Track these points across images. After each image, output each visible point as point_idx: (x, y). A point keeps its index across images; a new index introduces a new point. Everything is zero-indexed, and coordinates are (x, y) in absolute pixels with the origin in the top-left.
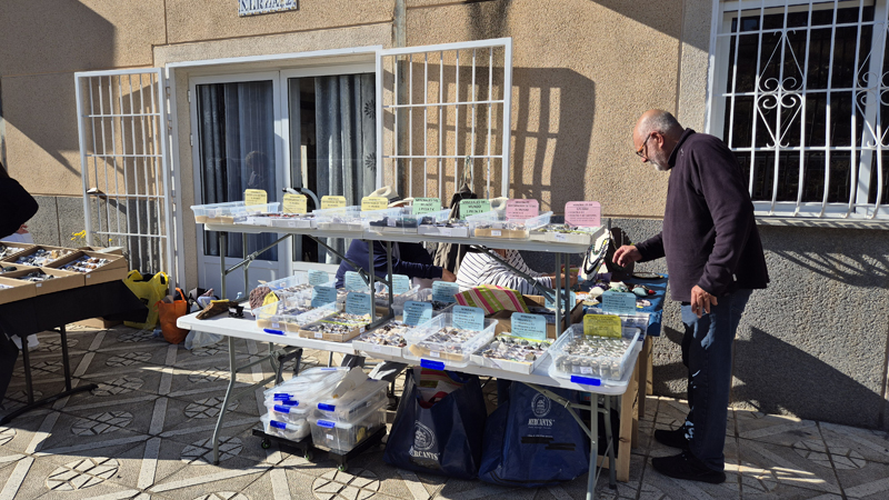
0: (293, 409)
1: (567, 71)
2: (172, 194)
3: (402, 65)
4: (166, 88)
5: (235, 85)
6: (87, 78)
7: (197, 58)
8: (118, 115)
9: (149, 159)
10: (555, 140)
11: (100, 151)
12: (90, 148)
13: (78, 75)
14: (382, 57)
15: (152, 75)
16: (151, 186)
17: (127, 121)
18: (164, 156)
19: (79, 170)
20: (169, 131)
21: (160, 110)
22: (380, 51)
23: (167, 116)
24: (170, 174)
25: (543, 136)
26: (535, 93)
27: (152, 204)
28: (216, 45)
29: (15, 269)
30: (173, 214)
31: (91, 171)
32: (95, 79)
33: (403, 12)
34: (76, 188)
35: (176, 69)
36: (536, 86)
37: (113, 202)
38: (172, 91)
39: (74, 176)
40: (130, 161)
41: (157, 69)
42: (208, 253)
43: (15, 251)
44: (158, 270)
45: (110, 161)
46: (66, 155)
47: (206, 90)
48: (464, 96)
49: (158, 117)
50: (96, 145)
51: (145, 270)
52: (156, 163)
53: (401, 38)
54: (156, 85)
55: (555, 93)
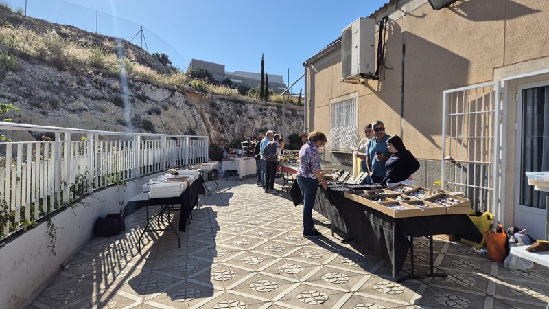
2: (499, 162)
4: (501, 94)
6: (450, 93)
8: (467, 113)
9: (485, 139)
11: (454, 135)
12: (448, 133)
13: (445, 92)
15: (492, 87)
16: (484, 156)
17: (472, 116)
18: (495, 137)
19: (440, 146)
20: (501, 121)
21: (497, 107)
23: (500, 112)
24: (499, 148)
27: (484, 167)
28: (542, 61)
29: (408, 199)
30: (499, 175)
31: (448, 146)
32: (455, 93)
34: (438, 156)
35: (509, 81)
37: (459, 165)
38: (505, 95)
39: (437, 149)
40: (472, 141)
41: (496, 82)
42: (523, 203)
43: (408, 189)
44: (486, 211)
45: (460, 141)
46: (434, 137)
47: (529, 92)
49: (493, 113)
50: (451, 131)
51: (476, 209)
52: (490, 142)
54: (494, 93)
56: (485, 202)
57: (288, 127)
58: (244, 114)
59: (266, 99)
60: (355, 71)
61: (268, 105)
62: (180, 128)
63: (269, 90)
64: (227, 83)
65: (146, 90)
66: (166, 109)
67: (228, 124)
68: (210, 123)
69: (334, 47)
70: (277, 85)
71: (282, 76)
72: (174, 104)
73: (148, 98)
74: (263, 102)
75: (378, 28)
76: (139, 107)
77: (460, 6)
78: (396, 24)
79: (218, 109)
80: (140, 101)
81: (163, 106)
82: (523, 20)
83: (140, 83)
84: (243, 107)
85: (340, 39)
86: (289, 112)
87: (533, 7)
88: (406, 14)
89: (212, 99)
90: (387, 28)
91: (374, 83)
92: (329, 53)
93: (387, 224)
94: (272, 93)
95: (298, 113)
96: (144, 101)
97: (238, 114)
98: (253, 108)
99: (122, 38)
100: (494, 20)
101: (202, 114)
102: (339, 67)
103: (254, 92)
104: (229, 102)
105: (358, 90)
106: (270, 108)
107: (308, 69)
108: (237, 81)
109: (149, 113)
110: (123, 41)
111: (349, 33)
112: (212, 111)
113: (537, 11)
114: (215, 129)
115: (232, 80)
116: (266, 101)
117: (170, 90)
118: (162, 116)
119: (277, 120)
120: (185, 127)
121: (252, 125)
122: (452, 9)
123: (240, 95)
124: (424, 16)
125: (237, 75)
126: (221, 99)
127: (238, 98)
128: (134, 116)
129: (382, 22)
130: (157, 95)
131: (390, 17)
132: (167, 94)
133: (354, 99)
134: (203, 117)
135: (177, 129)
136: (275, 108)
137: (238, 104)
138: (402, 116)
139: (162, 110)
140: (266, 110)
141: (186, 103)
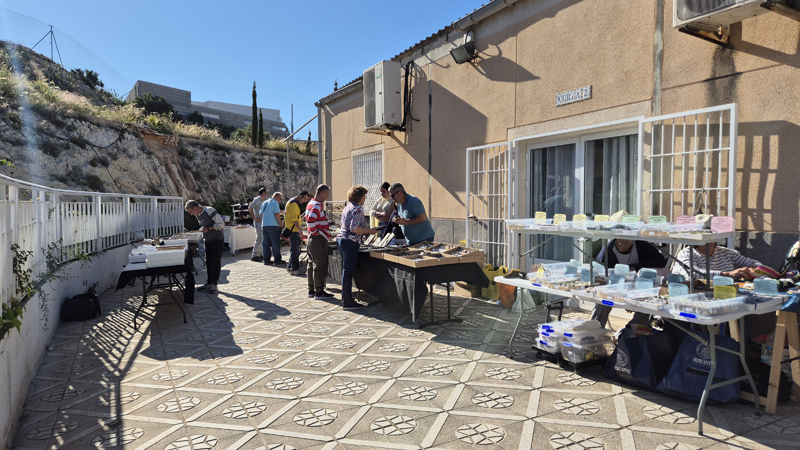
0: (551, 334)
1: (784, 123)
2: (512, 218)
3: (657, 128)
4: (513, 153)
5: (553, 149)
6: (473, 151)
7: (531, 134)
8: (486, 170)
9: (501, 196)
10: (774, 174)
11: (476, 193)
13: (468, 149)
14: (643, 124)
15: (506, 146)
16: (501, 213)
17: (491, 174)
18: (509, 194)
19: (465, 204)
20: (513, 179)
21: (508, 167)
22: (642, 120)
23: (512, 170)
24: (512, 205)
25: (764, 172)
26: (758, 141)
27: (501, 224)
28: (542, 125)
31: (471, 204)
32: (477, 151)
33: (659, 92)
34: (463, 214)
35: (519, 141)
36: (759, 135)
37: (481, 223)
38: (516, 155)
39: (462, 207)
40: (491, 198)
41: (509, 142)
45: (481, 198)
46: (459, 194)
47: (536, 152)
48: (702, 146)
49: (507, 171)
50: (475, 189)
51: (495, 264)
52: (505, 199)
53: (658, 110)
54: (507, 152)
55: (774, 140)
56: (502, 257)
57: (294, 184)
58: (229, 166)
59: (261, 145)
60: (379, 121)
61: (263, 154)
62: (137, 187)
63: (265, 133)
64: (195, 118)
65: (83, 130)
66: (115, 158)
67: (206, 179)
68: (179, 179)
69: (355, 88)
70: (273, 124)
71: (278, 111)
72: (125, 151)
73: (89, 143)
74: (257, 150)
75: (403, 72)
76: (77, 155)
77: (479, 63)
78: (422, 72)
79: (191, 158)
80: (77, 148)
81: (110, 154)
82: (529, 84)
83: (72, 120)
84: (227, 156)
85: (361, 78)
86: (295, 164)
87: (535, 74)
88: (432, 62)
89: (180, 143)
90: (414, 74)
91: (400, 135)
92: (348, 94)
93: (410, 275)
94: (268, 137)
95: (307, 166)
96: (83, 147)
97: (221, 166)
98: (243, 158)
99: (16, 43)
100: (507, 81)
101: (167, 166)
102: (361, 111)
103: (241, 134)
104: (206, 149)
105: (383, 143)
106: (267, 157)
107: (323, 111)
108: (211, 116)
109: (93, 163)
110: (20, 48)
111: (371, 74)
112: (181, 161)
113: (538, 78)
114: (188, 187)
115: (203, 114)
116: (261, 147)
117: (116, 130)
118: (111, 168)
119: (278, 174)
120: (144, 185)
121: (242, 182)
122: (473, 64)
123: (221, 139)
124: (448, 66)
125: (210, 107)
126: (194, 145)
127: (219, 144)
128: (70, 169)
129: (407, 67)
130: (99, 138)
131: (416, 62)
132: (113, 137)
133: (380, 153)
134: (169, 170)
135: (133, 186)
136: (274, 158)
137: (221, 152)
138: (430, 173)
139: (109, 159)
140: (261, 160)
141: (143, 149)
